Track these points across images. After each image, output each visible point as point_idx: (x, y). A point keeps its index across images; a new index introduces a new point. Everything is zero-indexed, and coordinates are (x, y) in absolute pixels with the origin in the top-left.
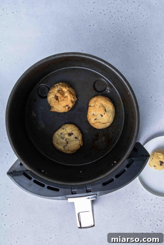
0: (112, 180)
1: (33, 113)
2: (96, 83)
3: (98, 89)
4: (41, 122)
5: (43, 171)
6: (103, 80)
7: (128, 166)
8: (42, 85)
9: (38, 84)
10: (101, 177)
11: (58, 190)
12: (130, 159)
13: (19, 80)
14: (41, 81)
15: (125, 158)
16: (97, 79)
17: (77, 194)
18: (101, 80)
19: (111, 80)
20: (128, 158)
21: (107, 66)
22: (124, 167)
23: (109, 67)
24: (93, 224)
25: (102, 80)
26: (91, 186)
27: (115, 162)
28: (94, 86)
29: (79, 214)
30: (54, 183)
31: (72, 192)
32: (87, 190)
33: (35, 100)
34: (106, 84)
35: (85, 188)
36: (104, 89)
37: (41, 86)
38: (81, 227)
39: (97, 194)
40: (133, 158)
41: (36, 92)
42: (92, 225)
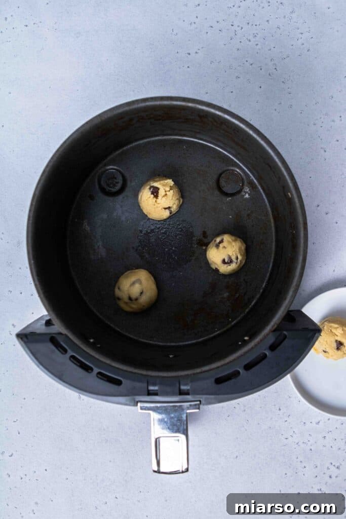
0: (237, 374)
1: (85, 223)
2: (222, 175)
3: (225, 189)
4: (98, 244)
5: (92, 340)
6: (238, 170)
7: (273, 348)
8: (111, 167)
9: (101, 165)
10: (214, 366)
11: (118, 383)
12: (278, 333)
13: (65, 142)
14: (109, 158)
15: (268, 329)
16: (225, 168)
17: (160, 396)
18: (232, 170)
19: (254, 172)
20: (275, 331)
21: (251, 132)
22: (265, 350)
23: (255, 136)
24: (185, 467)
25: (236, 171)
26: (192, 381)
27: (246, 338)
28: (218, 181)
29: (158, 440)
30: (113, 366)
31: (148, 391)
32: (180, 390)
33: (92, 197)
34: (243, 179)
35: (178, 385)
36: (238, 189)
37: (107, 170)
38: (158, 472)
39: (200, 401)
40: (285, 332)
41: (96, 180)
42: (184, 470)
